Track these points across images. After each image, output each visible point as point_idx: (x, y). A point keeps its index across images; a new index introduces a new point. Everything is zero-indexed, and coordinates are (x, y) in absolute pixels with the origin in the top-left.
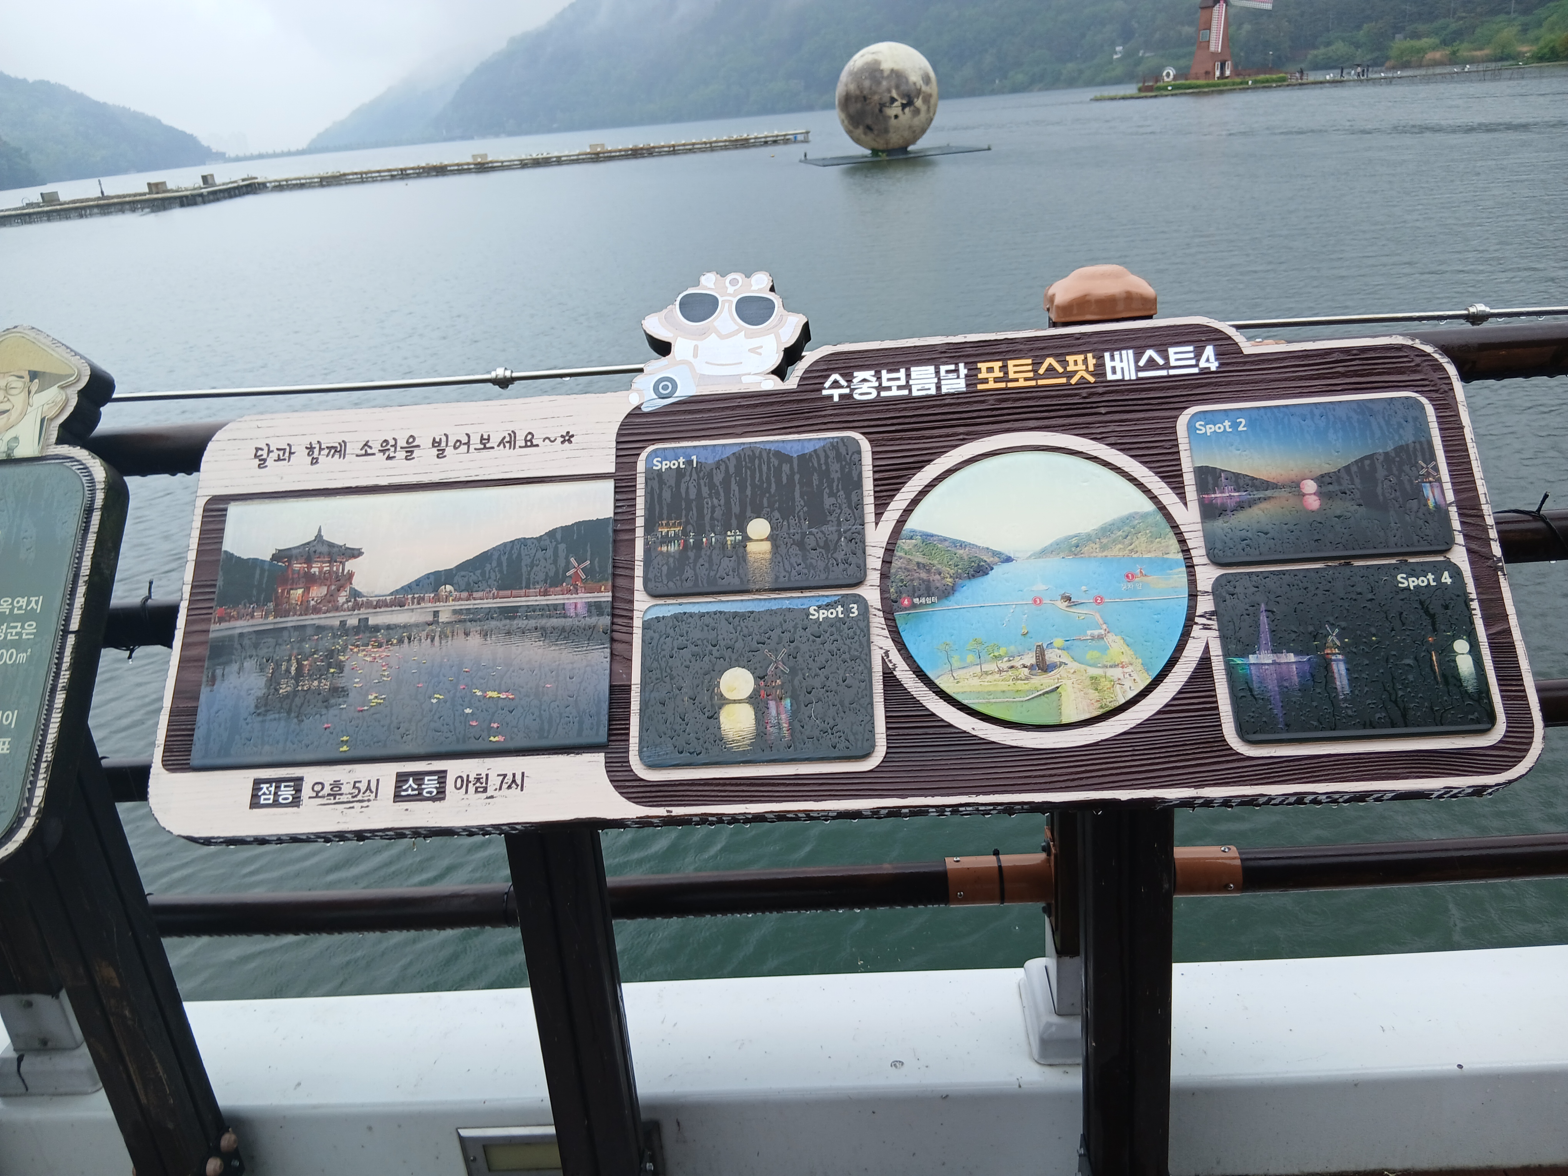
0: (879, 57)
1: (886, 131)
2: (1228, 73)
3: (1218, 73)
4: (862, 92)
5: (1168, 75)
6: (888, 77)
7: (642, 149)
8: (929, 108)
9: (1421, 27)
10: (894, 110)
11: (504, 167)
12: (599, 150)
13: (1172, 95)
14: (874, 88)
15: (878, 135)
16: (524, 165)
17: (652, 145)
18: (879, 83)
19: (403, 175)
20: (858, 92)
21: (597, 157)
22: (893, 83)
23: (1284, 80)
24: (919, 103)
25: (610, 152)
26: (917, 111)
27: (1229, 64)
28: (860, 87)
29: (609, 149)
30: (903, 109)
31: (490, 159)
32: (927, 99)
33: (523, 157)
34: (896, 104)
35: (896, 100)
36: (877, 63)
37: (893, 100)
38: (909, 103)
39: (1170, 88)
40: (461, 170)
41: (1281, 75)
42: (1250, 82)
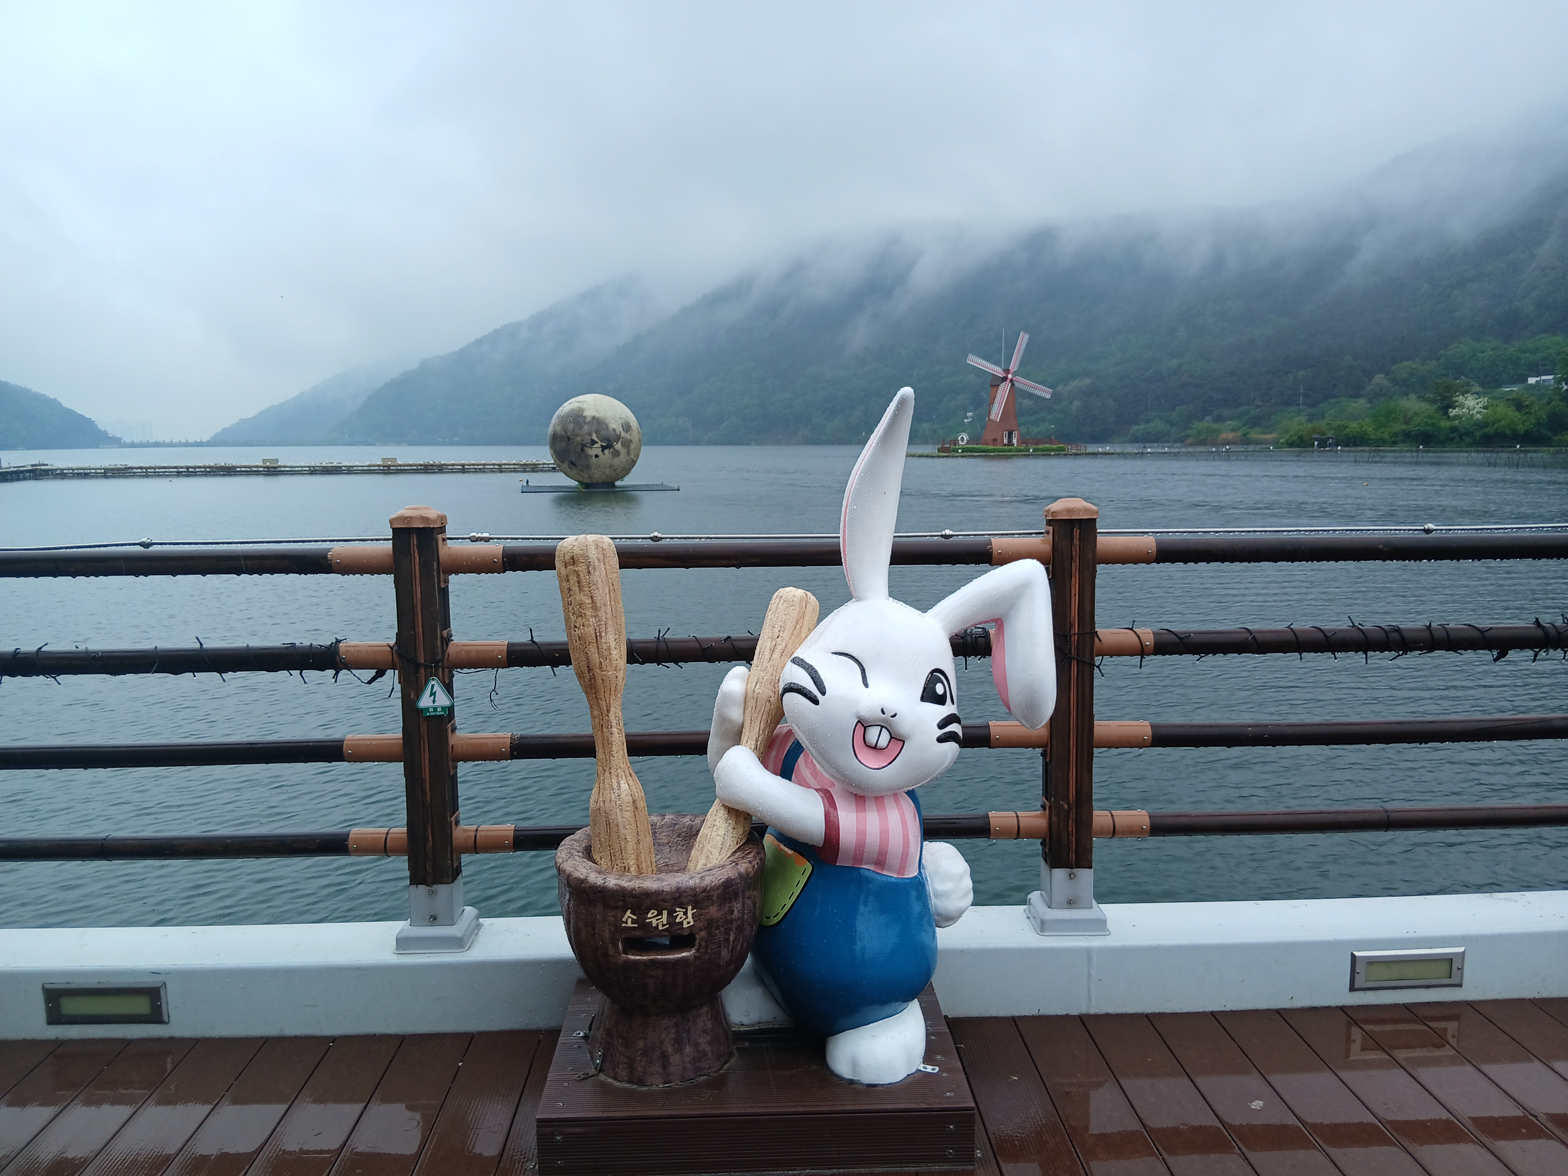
0: (584, 406)
1: (588, 467)
2: (1015, 441)
3: (1005, 441)
4: (566, 433)
5: (962, 439)
6: (589, 423)
7: (432, 465)
8: (628, 452)
9: (1227, 412)
10: (595, 450)
11: (293, 472)
12: (389, 463)
13: (962, 457)
14: (576, 430)
15: (581, 470)
16: (313, 471)
17: (442, 463)
18: (581, 427)
19: (189, 472)
20: (563, 433)
21: (388, 469)
22: (594, 428)
23: (1063, 449)
24: (618, 446)
25: (400, 466)
26: (617, 454)
27: (1015, 433)
28: (565, 429)
29: (400, 463)
30: (603, 451)
31: (280, 464)
32: (627, 444)
33: (313, 464)
34: (596, 445)
35: (597, 443)
36: (581, 410)
37: (593, 442)
38: (608, 445)
39: (960, 451)
40: (250, 472)
41: (1060, 445)
42: (1031, 450)
